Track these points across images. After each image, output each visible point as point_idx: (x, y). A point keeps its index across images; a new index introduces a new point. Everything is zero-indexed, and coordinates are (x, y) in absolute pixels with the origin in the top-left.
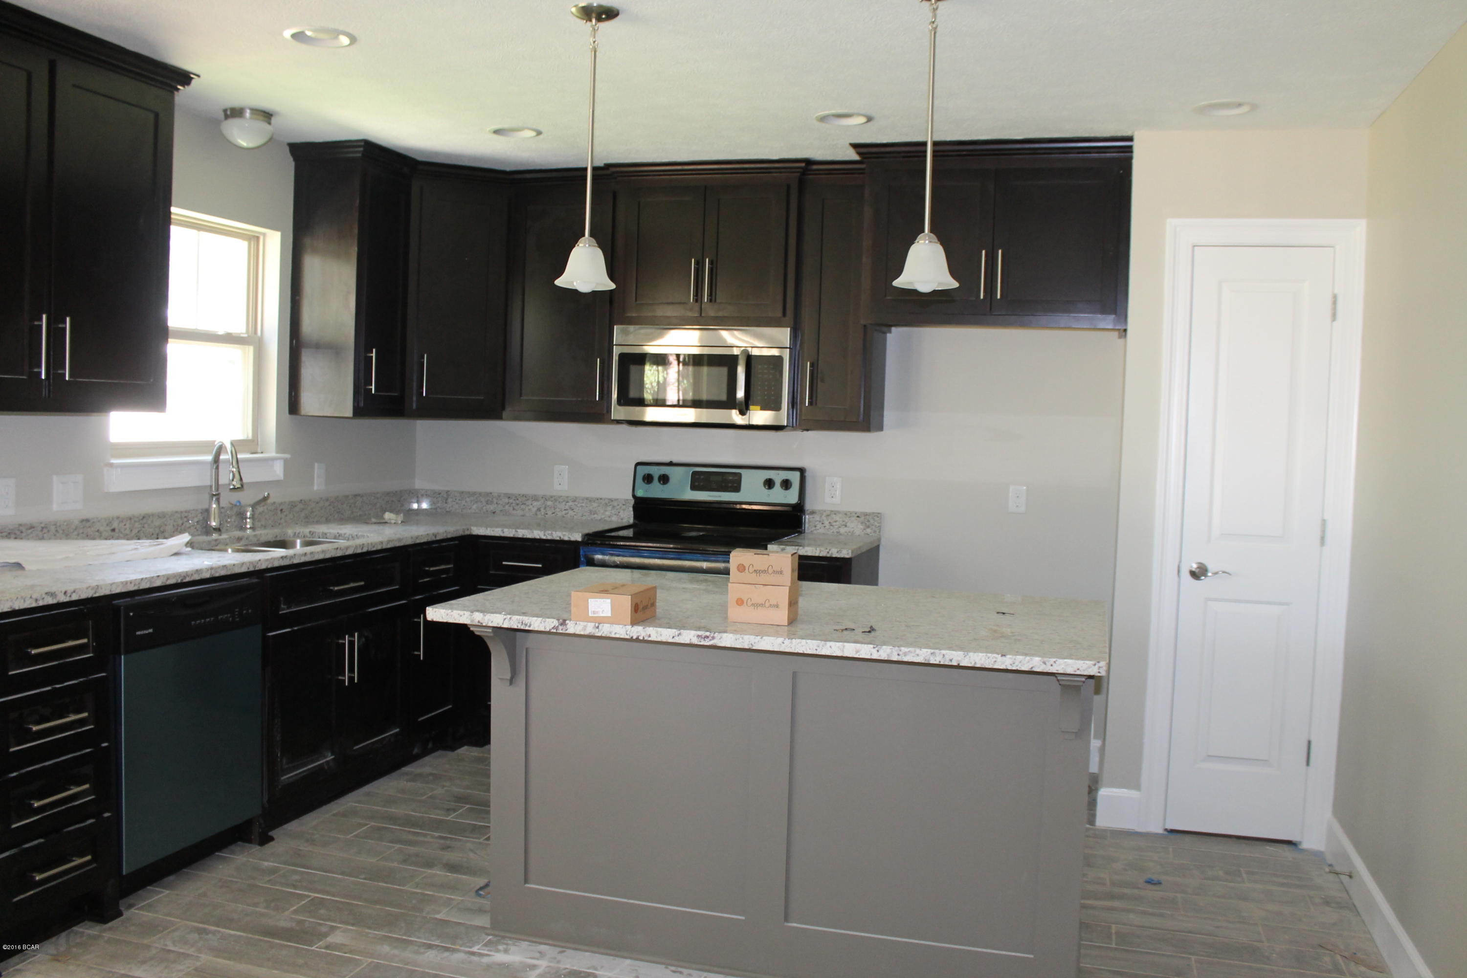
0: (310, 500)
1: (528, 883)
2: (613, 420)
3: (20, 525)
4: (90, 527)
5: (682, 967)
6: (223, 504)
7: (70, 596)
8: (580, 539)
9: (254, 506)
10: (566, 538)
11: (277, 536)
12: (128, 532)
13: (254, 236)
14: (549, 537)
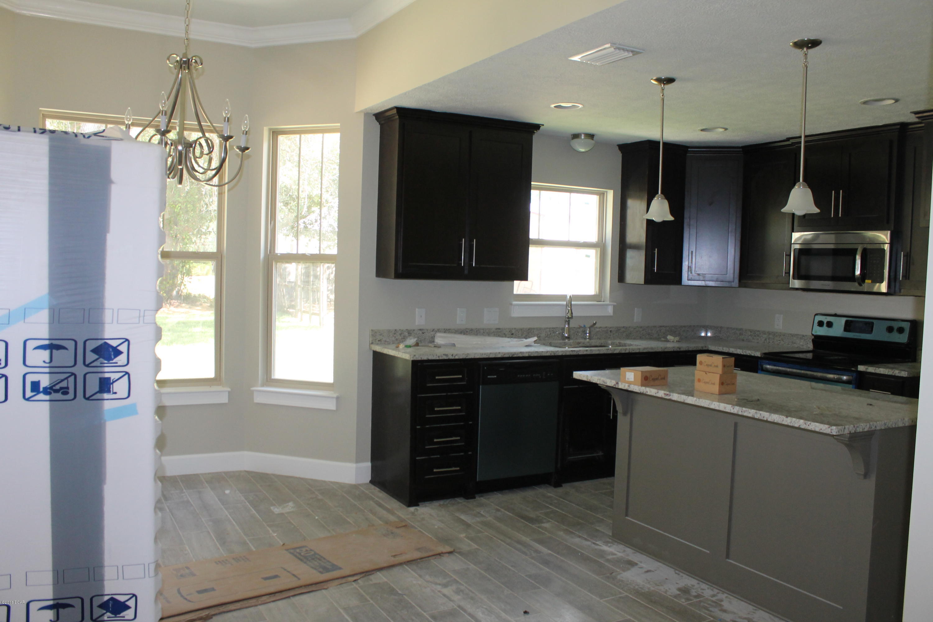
0: (630, 327)
1: (628, 517)
2: (791, 288)
3: (467, 329)
4: (500, 332)
5: (680, 572)
6: (571, 326)
7: (455, 357)
8: (759, 356)
9: (590, 328)
10: (753, 355)
11: (602, 343)
12: (520, 335)
13: (602, 193)
14: (745, 354)
